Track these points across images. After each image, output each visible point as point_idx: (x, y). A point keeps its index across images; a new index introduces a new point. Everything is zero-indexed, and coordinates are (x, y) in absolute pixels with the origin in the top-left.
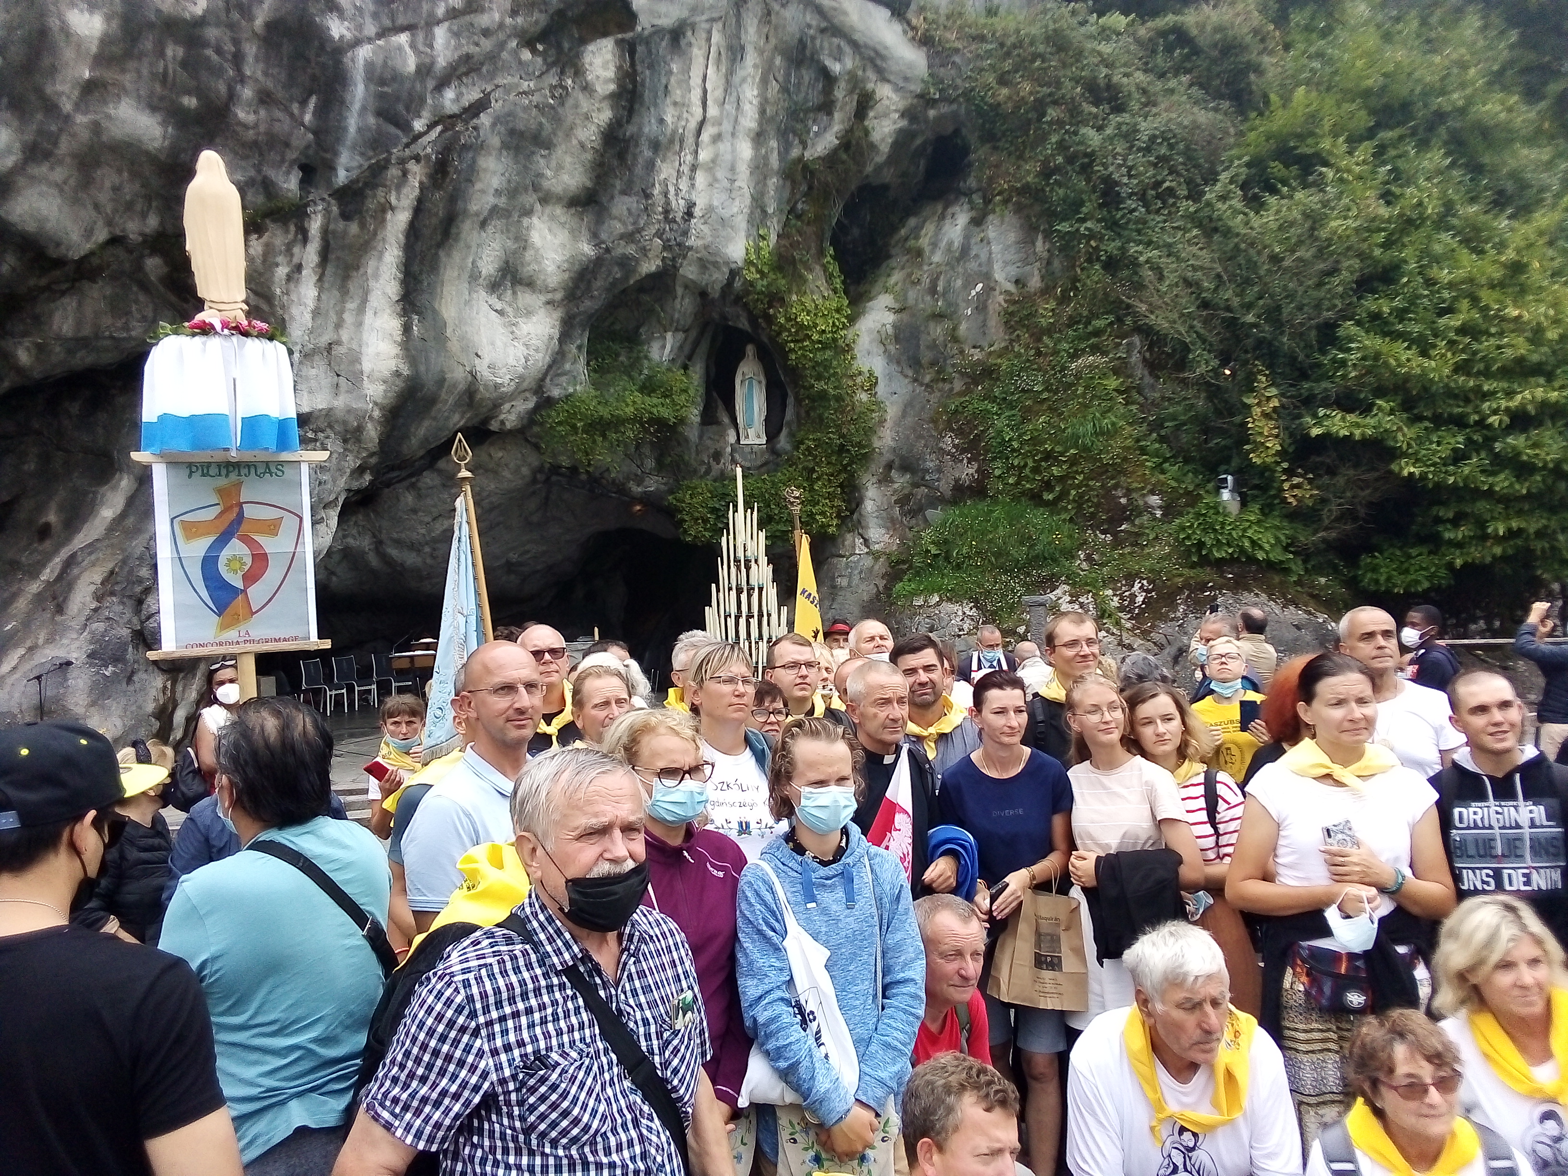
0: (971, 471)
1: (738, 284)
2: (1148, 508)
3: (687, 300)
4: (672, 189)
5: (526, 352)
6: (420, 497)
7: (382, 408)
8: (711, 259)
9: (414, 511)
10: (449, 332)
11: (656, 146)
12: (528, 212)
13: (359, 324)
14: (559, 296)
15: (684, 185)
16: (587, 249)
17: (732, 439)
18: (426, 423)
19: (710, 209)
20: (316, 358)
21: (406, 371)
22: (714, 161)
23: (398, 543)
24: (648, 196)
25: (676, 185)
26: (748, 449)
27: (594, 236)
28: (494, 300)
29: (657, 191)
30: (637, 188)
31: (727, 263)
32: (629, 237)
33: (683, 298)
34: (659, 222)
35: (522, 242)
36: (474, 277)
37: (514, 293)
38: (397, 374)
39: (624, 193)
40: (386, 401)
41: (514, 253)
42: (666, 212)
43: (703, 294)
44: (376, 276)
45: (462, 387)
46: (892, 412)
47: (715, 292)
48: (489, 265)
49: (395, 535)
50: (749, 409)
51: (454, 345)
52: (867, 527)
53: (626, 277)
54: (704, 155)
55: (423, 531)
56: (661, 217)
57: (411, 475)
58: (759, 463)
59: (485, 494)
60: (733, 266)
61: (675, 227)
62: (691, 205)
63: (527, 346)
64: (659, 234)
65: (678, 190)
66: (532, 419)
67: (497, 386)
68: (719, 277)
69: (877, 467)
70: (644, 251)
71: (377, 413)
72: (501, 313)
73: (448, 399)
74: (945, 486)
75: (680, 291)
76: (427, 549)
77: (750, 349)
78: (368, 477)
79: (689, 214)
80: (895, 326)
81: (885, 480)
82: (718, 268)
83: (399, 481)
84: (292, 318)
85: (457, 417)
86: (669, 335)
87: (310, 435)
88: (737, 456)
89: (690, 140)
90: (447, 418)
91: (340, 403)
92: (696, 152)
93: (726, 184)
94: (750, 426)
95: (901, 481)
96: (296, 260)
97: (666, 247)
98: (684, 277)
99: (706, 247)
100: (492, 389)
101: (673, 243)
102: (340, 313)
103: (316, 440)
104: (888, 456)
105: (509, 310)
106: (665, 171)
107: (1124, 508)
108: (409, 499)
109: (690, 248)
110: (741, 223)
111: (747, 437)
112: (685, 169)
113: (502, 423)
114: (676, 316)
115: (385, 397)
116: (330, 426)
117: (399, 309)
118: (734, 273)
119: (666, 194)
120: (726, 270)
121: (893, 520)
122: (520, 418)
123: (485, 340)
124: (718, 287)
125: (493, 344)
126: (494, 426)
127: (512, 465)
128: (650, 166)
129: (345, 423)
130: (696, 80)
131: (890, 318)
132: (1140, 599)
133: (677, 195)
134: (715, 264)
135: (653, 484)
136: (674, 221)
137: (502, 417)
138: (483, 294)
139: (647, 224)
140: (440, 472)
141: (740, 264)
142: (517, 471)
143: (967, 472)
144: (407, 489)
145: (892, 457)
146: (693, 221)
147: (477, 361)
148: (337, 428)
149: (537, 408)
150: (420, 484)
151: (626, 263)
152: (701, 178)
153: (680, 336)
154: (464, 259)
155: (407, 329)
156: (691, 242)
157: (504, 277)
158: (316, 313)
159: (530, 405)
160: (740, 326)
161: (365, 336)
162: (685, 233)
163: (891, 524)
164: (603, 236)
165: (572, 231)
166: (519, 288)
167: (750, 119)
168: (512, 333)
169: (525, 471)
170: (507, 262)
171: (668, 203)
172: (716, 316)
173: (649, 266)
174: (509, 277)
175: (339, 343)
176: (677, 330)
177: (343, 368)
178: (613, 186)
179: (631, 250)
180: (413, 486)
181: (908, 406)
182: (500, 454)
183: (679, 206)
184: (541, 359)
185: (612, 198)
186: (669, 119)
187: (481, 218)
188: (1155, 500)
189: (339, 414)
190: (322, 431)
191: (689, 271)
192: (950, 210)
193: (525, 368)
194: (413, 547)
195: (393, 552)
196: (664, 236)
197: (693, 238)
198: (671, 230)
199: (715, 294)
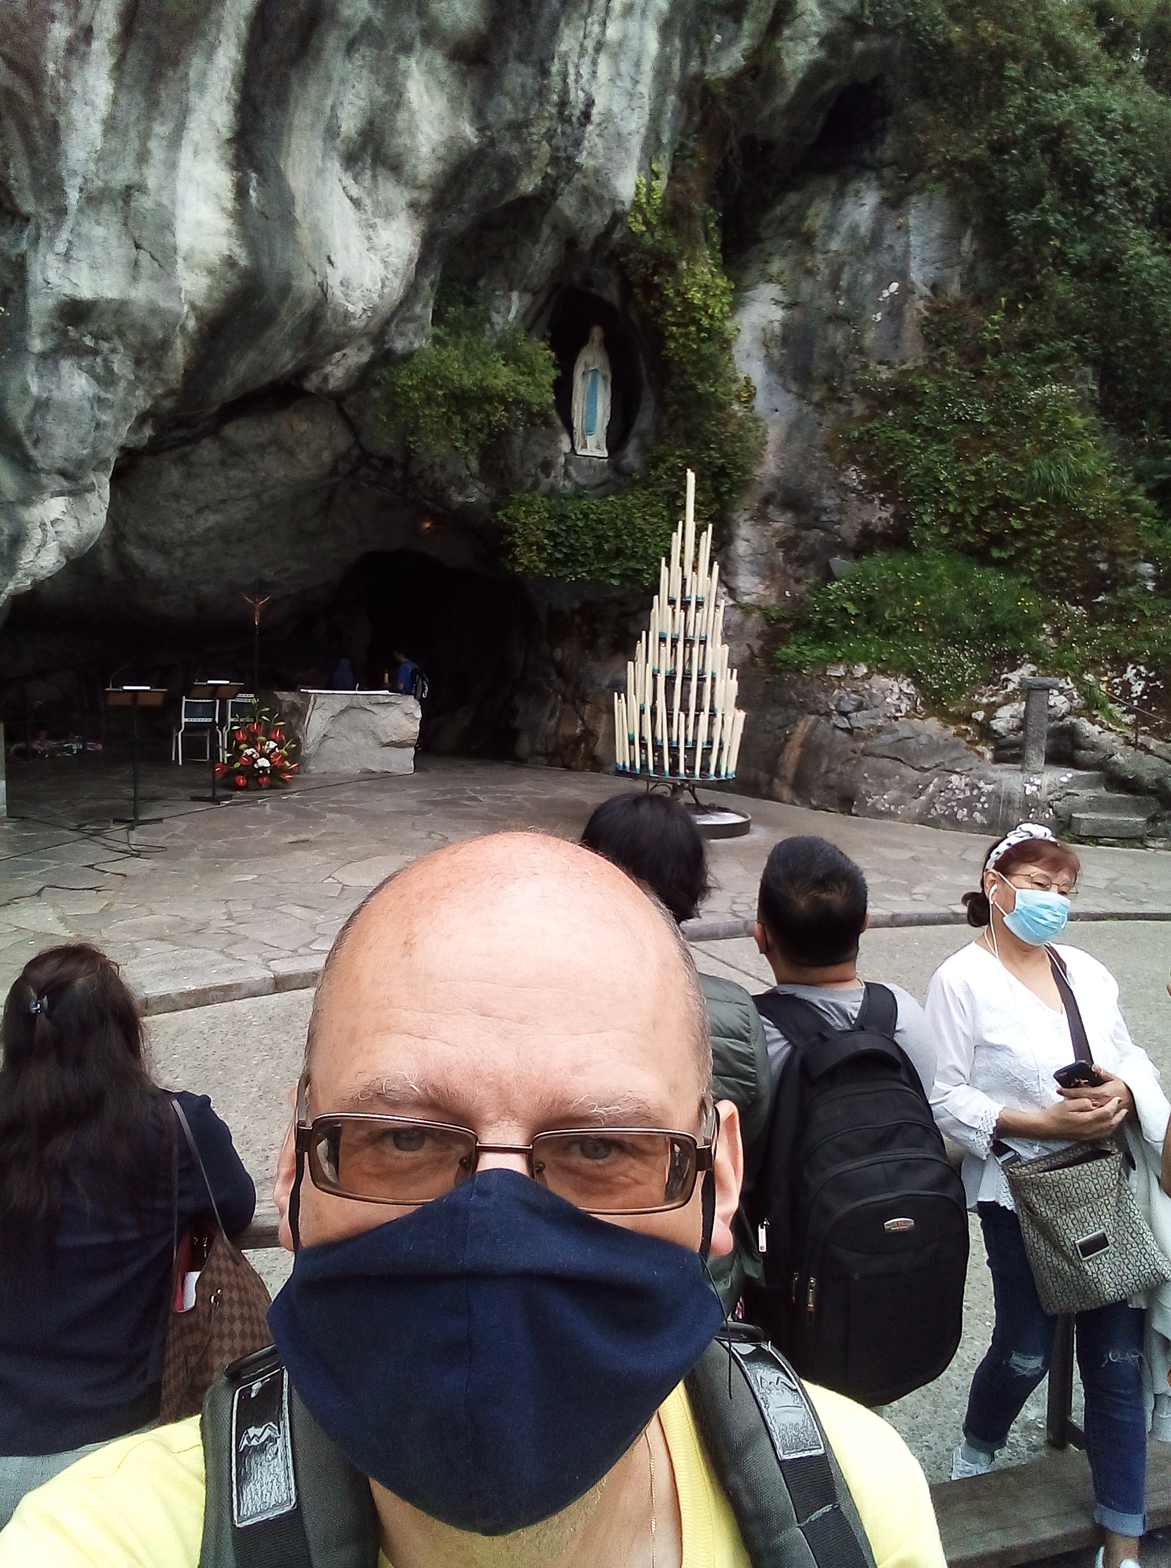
0: (884, 515)
1: (617, 236)
2: (1136, 579)
3: (550, 248)
4: (572, 70)
5: (383, 273)
6: (188, 476)
7: (200, 316)
8: (598, 191)
9: (176, 496)
10: (298, 213)
12: (406, 48)
13: (172, 166)
14: (425, 197)
15: (585, 71)
16: (469, 132)
17: (566, 447)
18: (251, 355)
19: (608, 116)
20: (106, 208)
21: (243, 260)
22: (620, 44)
23: (145, 540)
24: (545, 73)
25: (577, 66)
26: (584, 462)
27: (479, 116)
28: (349, 181)
29: (555, 67)
30: (534, 56)
31: (613, 201)
32: (518, 128)
33: (546, 244)
34: (552, 117)
35: (395, 94)
36: (332, 132)
37: (374, 177)
38: (230, 262)
39: (521, 58)
40: (207, 305)
41: (384, 109)
42: (563, 104)
43: (571, 243)
44: (202, 88)
45: (307, 306)
46: (774, 434)
47: (586, 245)
48: (350, 119)
49: (144, 529)
50: (591, 411)
51: (304, 235)
52: (736, 574)
53: (501, 193)
54: (613, 32)
55: (180, 527)
56: (554, 110)
57: (186, 441)
58: (597, 481)
59: (269, 483)
60: (619, 207)
61: (569, 130)
62: (590, 103)
63: (386, 264)
64: (550, 136)
65: (578, 74)
66: (364, 377)
67: (347, 316)
68: (599, 220)
69: (750, 501)
70: (529, 155)
71: (191, 324)
72: (357, 203)
73: (288, 321)
74: (849, 530)
75: (546, 231)
76: (179, 553)
77: (597, 333)
78: (148, 432)
79: (586, 116)
80: (785, 325)
81: (760, 517)
82: (601, 207)
83: (170, 449)
84: (70, 123)
85: (288, 354)
86: (515, 295)
87: (88, 341)
88: (571, 469)
90: (277, 354)
91: (141, 293)
92: (604, 24)
93: (627, 84)
94: (589, 431)
95: (781, 521)
96: (83, 18)
97: (554, 161)
98: (560, 211)
99: (597, 171)
100: (340, 317)
101: (562, 154)
102: (145, 136)
103: (95, 352)
104: (768, 488)
105: (367, 201)
106: (567, 42)
107: (1104, 576)
108: (174, 476)
109: (579, 168)
110: (636, 144)
111: (585, 446)
112: (590, 44)
113: (326, 379)
114: (531, 268)
115: (209, 298)
116: (121, 334)
117: (230, 154)
118: (617, 218)
119: (565, 76)
120: (608, 212)
121: (772, 568)
122: (348, 376)
123: (338, 241)
124: (592, 235)
125: (347, 248)
126: (312, 383)
127: (313, 446)
128: (554, 26)
129: (144, 330)
131: (778, 314)
132: (1138, 688)
133: (577, 81)
134: (599, 200)
135: (476, 494)
136: (569, 120)
137: (328, 369)
138: (335, 166)
139: (539, 116)
140: (224, 442)
141: (627, 206)
142: (318, 455)
143: (880, 515)
144: (174, 462)
145: (773, 490)
146: (590, 128)
147: (329, 270)
148: (132, 337)
149: (372, 364)
150: (194, 458)
151: (508, 170)
152: (604, 65)
153: (528, 298)
154: (322, 98)
155: (241, 191)
156: (582, 159)
157: (363, 148)
158: (110, 126)
159: (364, 358)
160: (606, 295)
161: (181, 188)
162: (578, 143)
163: (769, 572)
164: (491, 117)
165: (452, 99)
166: (382, 172)
168: (369, 238)
169: (327, 456)
170: (371, 123)
171: (565, 91)
172: (577, 277)
173: (529, 184)
174: (370, 150)
175: (142, 188)
176: (525, 290)
177: (147, 236)
178: (509, 42)
179: (514, 150)
180: (184, 459)
181: (794, 428)
182: (305, 427)
183: (577, 97)
184: (395, 290)
185: (506, 61)
187: (351, 34)
188: (1147, 568)
189: (139, 314)
190: (107, 339)
191: (567, 204)
192: (852, 187)
193: (381, 297)
194: (163, 548)
195: (135, 552)
196: (554, 141)
197: (585, 153)
198: (563, 133)
199: (586, 246)
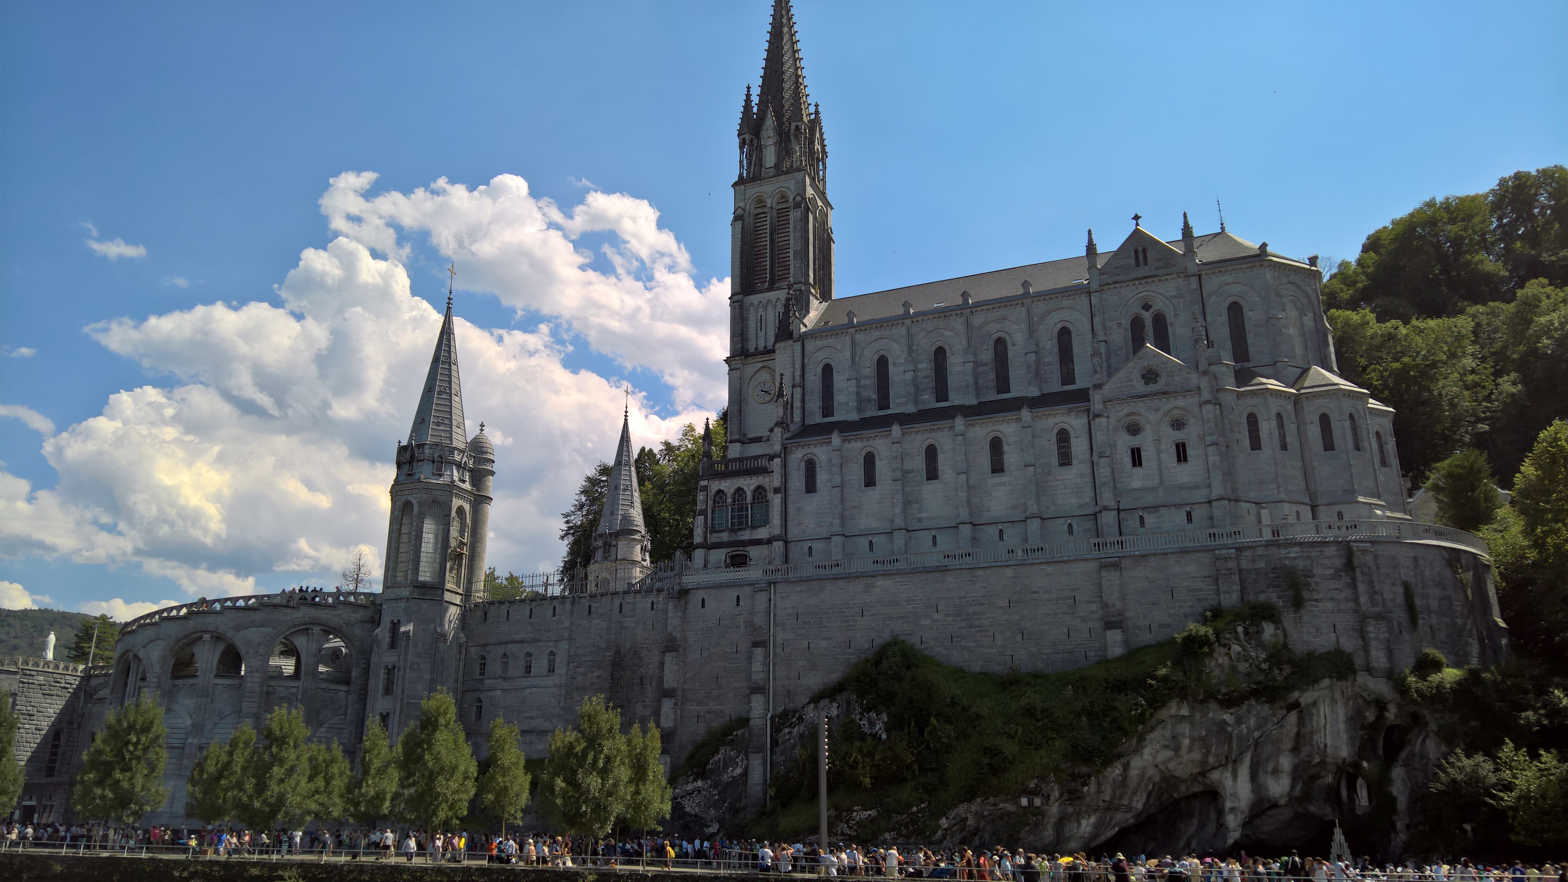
5: (1284, 787)
8: (1336, 756)
10: (1263, 786)
11: (1312, 733)
12: (1279, 756)
14: (1290, 773)
15: (1323, 740)
16: (1297, 761)
17: (1358, 803)
18: (1261, 806)
19: (1333, 744)
21: (1254, 796)
22: (1332, 731)
24: (1312, 745)
25: (1320, 740)
28: (1273, 777)
29: (1315, 743)
30: (1308, 744)
35: (1277, 762)
36: (1266, 773)
39: (1304, 745)
41: (1277, 765)
42: (1319, 747)
43: (1337, 764)
45: (1269, 797)
47: (1341, 764)
48: (1270, 768)
50: (1362, 794)
51: (1265, 789)
60: (1344, 757)
62: (1326, 744)
66: (1288, 802)
67: (1278, 796)
68: (1340, 760)
72: (1275, 779)
73: (1266, 801)
75: (1329, 764)
79: (1326, 746)
82: (1339, 758)
85: (1269, 803)
86: (1330, 774)
89: (1323, 729)
90: (1266, 804)
92: (1326, 730)
93: (1337, 736)
94: (1362, 799)
97: (1321, 755)
100: (1276, 796)
101: (1323, 754)
105: (1277, 778)
106: (1317, 738)
110: (1345, 746)
111: (1362, 802)
112: (1322, 736)
114: (1331, 770)
118: (1344, 759)
120: (1342, 758)
122: (1285, 802)
123: (1272, 787)
125: (1275, 787)
126: (1279, 804)
128: (1311, 738)
130: (1322, 713)
135: (1331, 817)
137: (1280, 802)
138: (1270, 776)
141: (1346, 756)
146: (1328, 748)
147: (1272, 791)
149: (1290, 798)
152: (1328, 737)
154: (1266, 770)
155: (1252, 785)
156: (1329, 753)
157: (1275, 771)
159: (1287, 799)
162: (1325, 752)
165: (1291, 757)
166: (1279, 773)
167: (1342, 718)
168: (1279, 783)
169: (1290, 815)
170: (1275, 768)
171: (1319, 744)
176: (1332, 773)
178: (1301, 744)
183: (1322, 746)
184: (1287, 789)
185: (1301, 747)
186: (1315, 725)
187: (1268, 759)
193: (1284, 791)
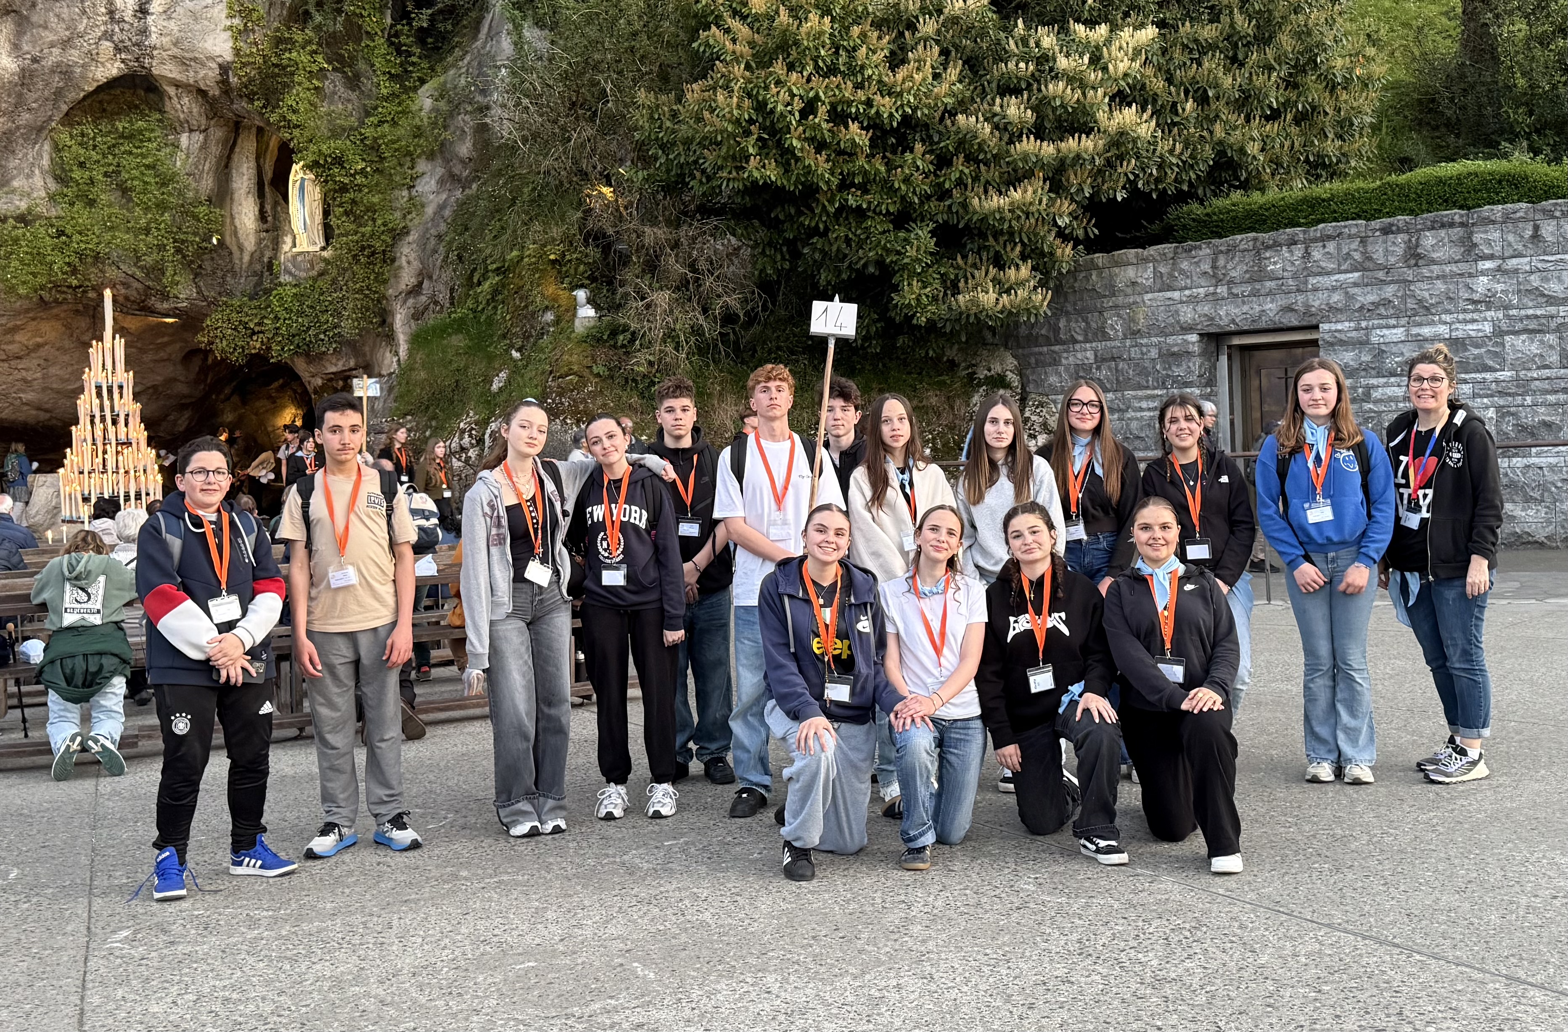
1: (236, 79)
3: (186, 99)
8: (187, 55)
16: (8, 62)
17: (288, 246)
26: (303, 258)
31: (211, 58)
32: (65, 44)
34: (105, 23)
42: (112, 12)
43: (202, 93)
50: (301, 213)
53: (76, 86)
58: (314, 273)
61: (127, 27)
64: (107, 36)
75: (171, 91)
79: (143, 12)
88: (289, 266)
94: (302, 230)
98: (165, 76)
99: (176, 44)
101: (128, 43)
109: (153, 47)
110: (218, 12)
111: (301, 244)
114: (182, 116)
118: (224, 68)
120: (214, 65)
124: (212, 83)
134: (196, 60)
136: (124, 20)
139: (87, 27)
141: (229, 56)
146: (150, 19)
153: (199, 137)
173: (107, 71)
176: (191, 131)
179: (70, 56)
191: (166, 70)
196: (115, 38)
197: (154, 36)
198: (122, 30)
199: (215, 92)
